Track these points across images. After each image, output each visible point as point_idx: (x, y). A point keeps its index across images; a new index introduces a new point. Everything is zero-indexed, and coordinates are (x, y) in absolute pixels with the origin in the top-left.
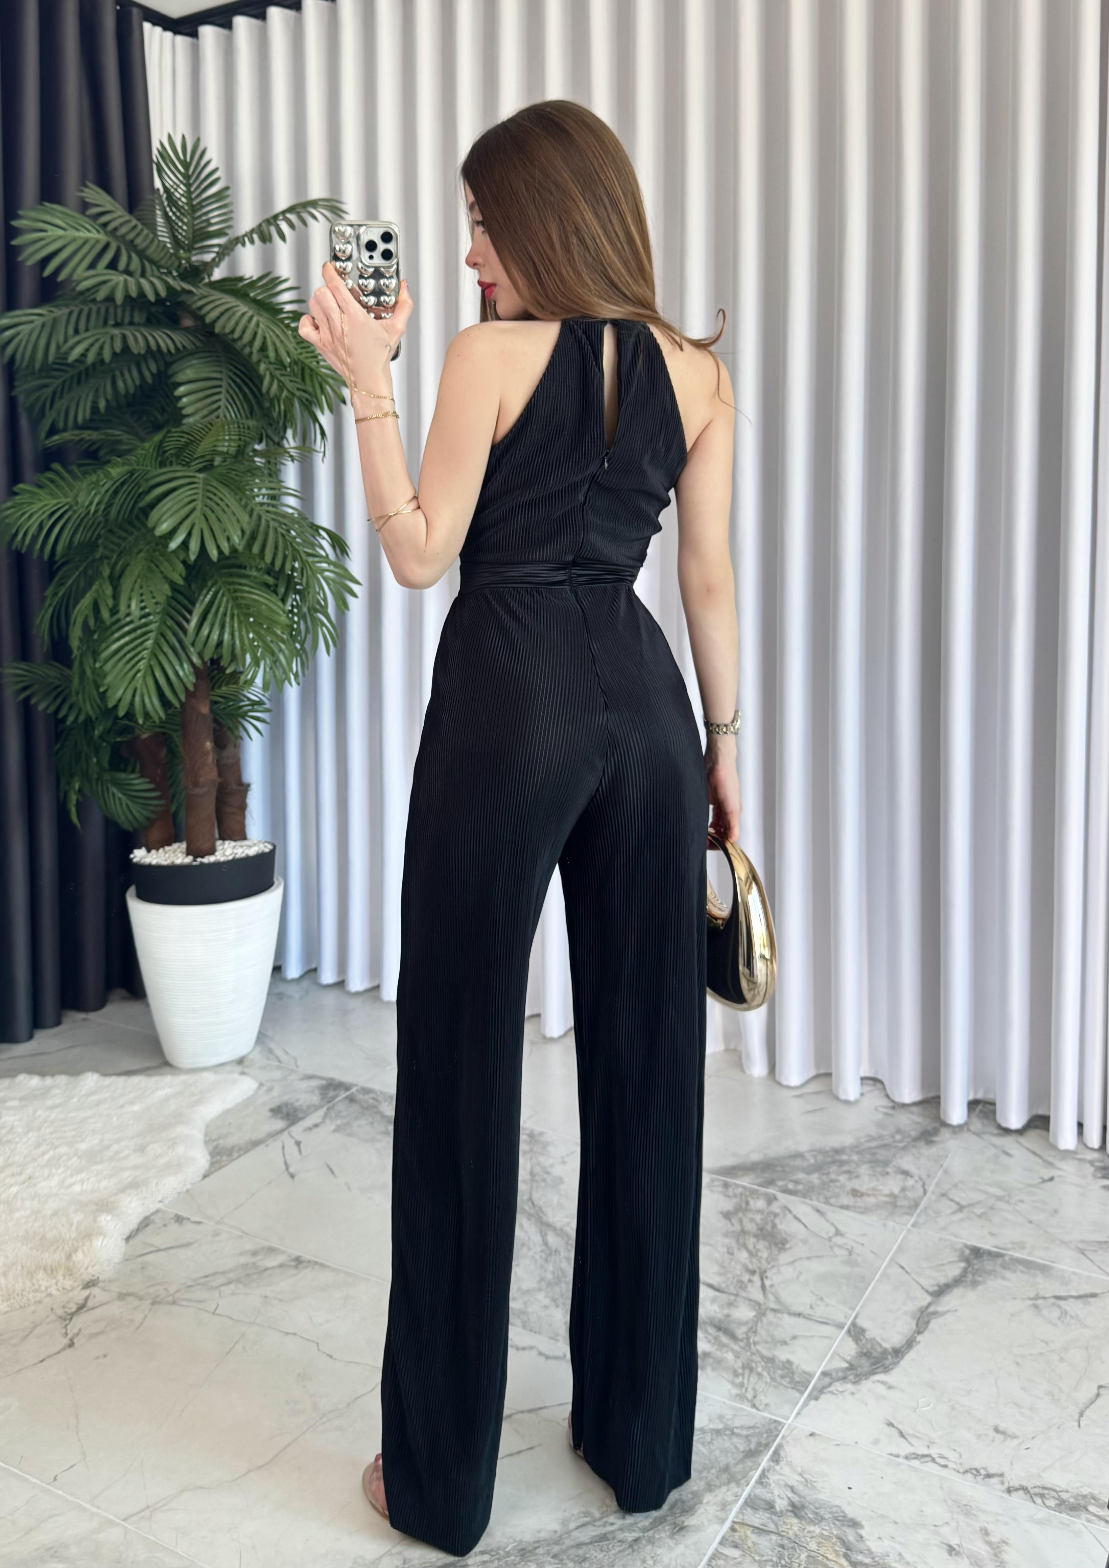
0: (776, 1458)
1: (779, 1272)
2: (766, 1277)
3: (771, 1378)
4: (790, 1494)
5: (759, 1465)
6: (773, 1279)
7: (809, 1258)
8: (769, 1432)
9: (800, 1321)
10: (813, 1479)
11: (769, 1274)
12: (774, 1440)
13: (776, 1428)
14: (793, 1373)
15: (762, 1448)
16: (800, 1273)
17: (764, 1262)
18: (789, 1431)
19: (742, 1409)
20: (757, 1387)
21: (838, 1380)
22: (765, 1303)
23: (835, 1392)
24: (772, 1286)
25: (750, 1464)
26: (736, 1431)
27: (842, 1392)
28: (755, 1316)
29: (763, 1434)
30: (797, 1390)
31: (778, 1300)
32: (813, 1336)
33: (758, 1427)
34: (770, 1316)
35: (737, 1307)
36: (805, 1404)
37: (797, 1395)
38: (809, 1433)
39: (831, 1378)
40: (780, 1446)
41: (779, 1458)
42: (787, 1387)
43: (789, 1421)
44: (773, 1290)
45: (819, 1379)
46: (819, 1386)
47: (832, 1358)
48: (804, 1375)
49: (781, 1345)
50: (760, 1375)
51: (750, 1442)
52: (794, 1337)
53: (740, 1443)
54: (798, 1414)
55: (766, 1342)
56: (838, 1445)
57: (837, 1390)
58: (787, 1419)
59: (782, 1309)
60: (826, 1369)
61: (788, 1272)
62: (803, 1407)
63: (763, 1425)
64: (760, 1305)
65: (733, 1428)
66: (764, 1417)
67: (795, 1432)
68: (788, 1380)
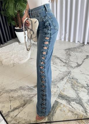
4: (72, 77)
5: (69, 75)
7: (73, 57)
14: (72, 67)
20: (69, 68)
24: (70, 59)
33: (69, 71)
35: (67, 61)
40: (71, 73)
47: (75, 65)
49: (71, 64)
53: (67, 73)
56: (76, 73)
57: (76, 68)
62: (73, 70)
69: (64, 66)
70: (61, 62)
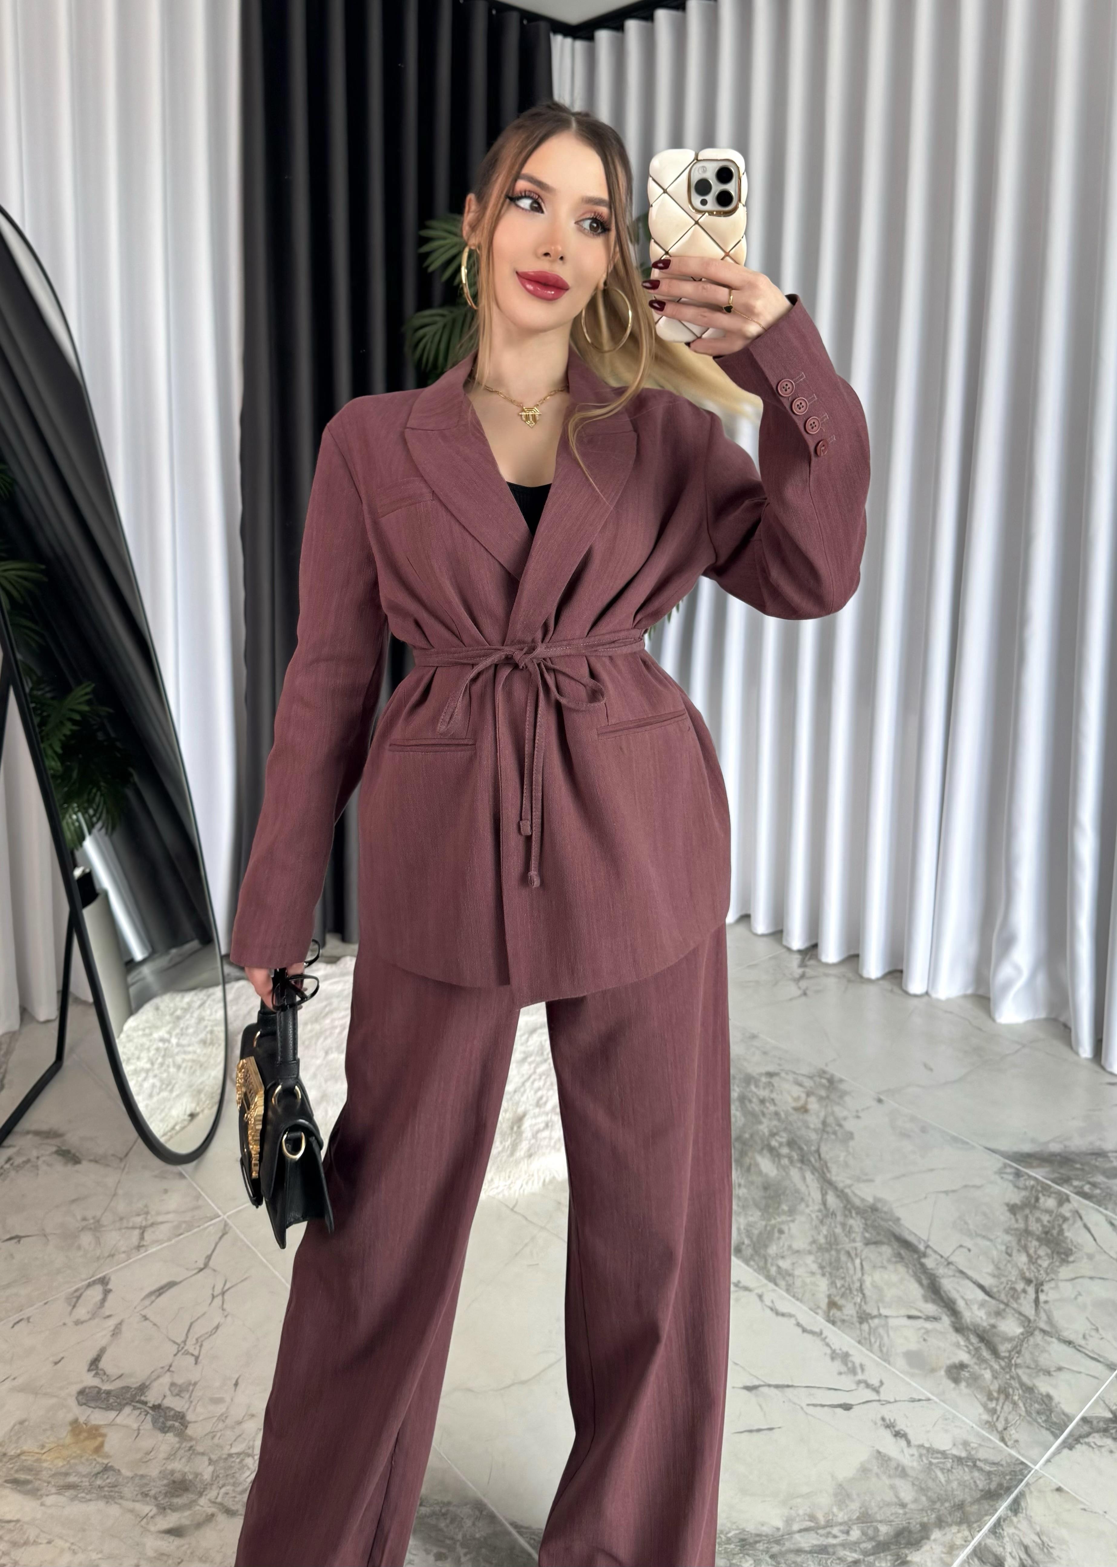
0: (1015, 1507)
1: (1057, 1287)
2: (1042, 1291)
3: (1026, 1411)
4: (1024, 1556)
5: (996, 1510)
6: (1049, 1294)
7: (1091, 1278)
8: (1013, 1473)
9: (1069, 1350)
10: (1051, 1544)
11: (1046, 1287)
12: (1016, 1486)
13: (1021, 1470)
14: (1051, 1411)
15: (1002, 1492)
16: (1080, 1294)
17: (1042, 1272)
18: (1035, 1479)
19: (990, 1440)
20: (1010, 1417)
21: (1098, 1431)
22: (1035, 1320)
23: (1092, 1444)
24: (1046, 1302)
25: (987, 1507)
26: (978, 1463)
27: (1101, 1446)
28: (1022, 1334)
29: (1007, 1475)
30: (1052, 1433)
31: (1050, 1321)
32: (1080, 1373)
33: (1002, 1465)
34: (1038, 1337)
35: (1004, 1318)
36: (1058, 1451)
37: (1051, 1438)
38: (1056, 1487)
39: (1092, 1428)
40: (1022, 1494)
41: (1019, 1508)
42: (1042, 1427)
43: (1037, 1467)
44: (1046, 1307)
45: (1078, 1424)
46: (1077, 1434)
47: (1096, 1402)
48: (1063, 1417)
49: (1044, 1374)
50: (1015, 1404)
51: (991, 1480)
52: (1060, 1369)
53: (980, 1479)
54: (1048, 1461)
55: (1028, 1367)
56: (1084, 1510)
57: (1095, 1444)
58: (1035, 1463)
59: (1052, 1332)
60: (1086, 1415)
61: (1067, 1290)
62: (1055, 1454)
63: (1008, 1465)
64: (1029, 1321)
65: (976, 1460)
66: (1010, 1455)
67: (1041, 1481)
68: (1044, 1418)
69: (956, 1372)
70: (931, 1308)
